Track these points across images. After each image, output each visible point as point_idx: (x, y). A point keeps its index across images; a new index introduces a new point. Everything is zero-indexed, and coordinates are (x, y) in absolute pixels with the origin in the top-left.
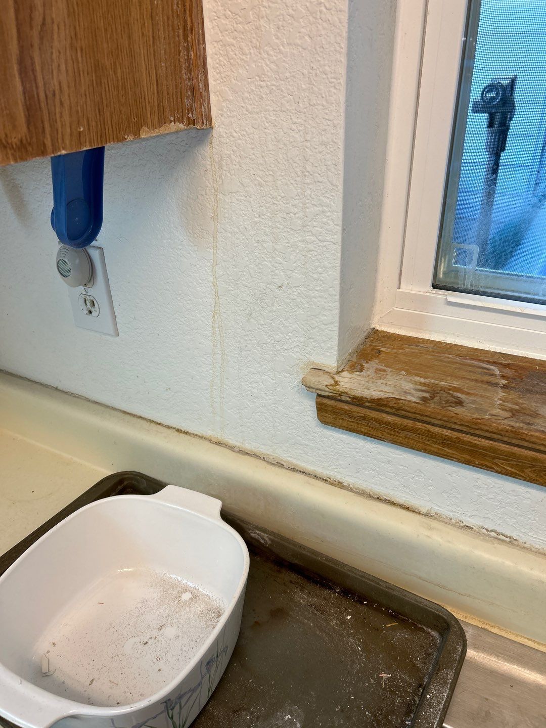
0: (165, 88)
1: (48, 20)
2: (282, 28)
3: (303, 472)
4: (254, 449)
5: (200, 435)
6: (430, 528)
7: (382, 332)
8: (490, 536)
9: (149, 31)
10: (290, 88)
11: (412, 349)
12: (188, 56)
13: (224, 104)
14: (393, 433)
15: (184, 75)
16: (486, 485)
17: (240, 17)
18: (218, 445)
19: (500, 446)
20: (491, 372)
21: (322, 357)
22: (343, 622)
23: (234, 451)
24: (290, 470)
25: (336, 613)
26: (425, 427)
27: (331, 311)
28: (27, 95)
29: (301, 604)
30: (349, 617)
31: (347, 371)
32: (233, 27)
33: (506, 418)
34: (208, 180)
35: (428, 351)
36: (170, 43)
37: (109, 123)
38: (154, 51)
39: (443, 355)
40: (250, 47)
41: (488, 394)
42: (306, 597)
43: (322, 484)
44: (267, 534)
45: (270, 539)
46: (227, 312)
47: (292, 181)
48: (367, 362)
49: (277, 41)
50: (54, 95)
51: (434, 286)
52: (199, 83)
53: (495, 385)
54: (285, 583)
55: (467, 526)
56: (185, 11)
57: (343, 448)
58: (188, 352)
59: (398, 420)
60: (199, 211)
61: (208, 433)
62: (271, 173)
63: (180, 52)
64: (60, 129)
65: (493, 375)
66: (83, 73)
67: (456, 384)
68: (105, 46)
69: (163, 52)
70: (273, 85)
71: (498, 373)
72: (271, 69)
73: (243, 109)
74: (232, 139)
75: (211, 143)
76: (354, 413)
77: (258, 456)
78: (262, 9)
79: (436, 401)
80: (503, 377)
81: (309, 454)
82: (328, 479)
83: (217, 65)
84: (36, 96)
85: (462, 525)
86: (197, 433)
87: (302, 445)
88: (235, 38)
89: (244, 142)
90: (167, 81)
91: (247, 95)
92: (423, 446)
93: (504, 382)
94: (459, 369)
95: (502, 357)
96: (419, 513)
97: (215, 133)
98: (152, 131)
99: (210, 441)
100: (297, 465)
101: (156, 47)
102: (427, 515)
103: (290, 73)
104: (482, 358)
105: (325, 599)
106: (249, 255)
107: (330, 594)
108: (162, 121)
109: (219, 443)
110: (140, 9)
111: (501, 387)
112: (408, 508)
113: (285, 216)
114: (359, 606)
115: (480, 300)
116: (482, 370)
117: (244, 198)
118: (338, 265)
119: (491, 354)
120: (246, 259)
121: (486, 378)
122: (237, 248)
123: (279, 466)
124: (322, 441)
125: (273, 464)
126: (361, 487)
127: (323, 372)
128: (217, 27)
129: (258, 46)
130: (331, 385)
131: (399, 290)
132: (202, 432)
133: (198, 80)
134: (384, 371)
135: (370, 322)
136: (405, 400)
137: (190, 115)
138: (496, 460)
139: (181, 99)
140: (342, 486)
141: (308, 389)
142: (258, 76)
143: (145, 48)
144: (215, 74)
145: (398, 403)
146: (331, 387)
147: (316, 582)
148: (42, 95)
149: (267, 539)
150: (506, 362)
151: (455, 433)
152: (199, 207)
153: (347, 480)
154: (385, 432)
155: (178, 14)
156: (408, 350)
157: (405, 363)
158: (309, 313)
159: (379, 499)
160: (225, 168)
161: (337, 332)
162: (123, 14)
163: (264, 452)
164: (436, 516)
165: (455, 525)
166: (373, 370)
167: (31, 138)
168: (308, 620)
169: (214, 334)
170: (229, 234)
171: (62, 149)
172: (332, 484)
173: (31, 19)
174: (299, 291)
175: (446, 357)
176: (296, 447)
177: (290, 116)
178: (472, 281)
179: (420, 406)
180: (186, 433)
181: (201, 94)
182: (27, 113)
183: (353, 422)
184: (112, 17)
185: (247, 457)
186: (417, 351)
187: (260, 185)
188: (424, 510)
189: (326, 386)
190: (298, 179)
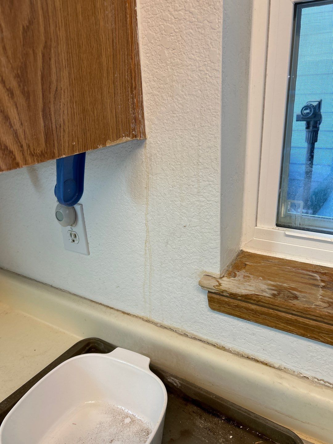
0: (120, 119)
1: (59, 88)
2: (185, 86)
3: (200, 340)
4: (170, 325)
5: (137, 315)
6: (281, 378)
7: (247, 252)
8: (320, 384)
9: (112, 90)
10: (190, 118)
11: (266, 263)
12: (133, 101)
13: (153, 126)
14: (255, 316)
15: (131, 111)
16: (315, 350)
17: (162, 81)
18: (147, 322)
19: (322, 325)
20: (315, 278)
21: (211, 268)
22: (227, 440)
23: (157, 326)
24: (192, 338)
25: (222, 433)
26: (275, 312)
27: (215, 241)
28: (46, 128)
29: (200, 427)
30: (231, 437)
31: (226, 277)
32: (158, 86)
33: (325, 308)
34: (144, 167)
35: (275, 264)
36: (123, 96)
37: (89, 139)
38: (115, 100)
39: (285, 267)
40: (168, 96)
41: (313, 292)
42: (203, 423)
43: (212, 348)
44: (178, 379)
45: (180, 383)
46: (154, 241)
47: (191, 168)
48: (238, 271)
49: (182, 93)
50: (60, 127)
51: (278, 225)
52: (139, 116)
53: (317, 286)
54: (190, 413)
55: (305, 377)
56: (132, 78)
57: (225, 325)
58: (130, 264)
59: (258, 308)
60: (138, 184)
61: (142, 314)
62: (179, 163)
63: (128, 100)
64: (63, 144)
65: (316, 280)
66: (77, 114)
67: (293, 285)
68: (89, 99)
69: (119, 100)
70: (180, 116)
71: (319, 278)
72: (179, 107)
73: (163, 128)
74: (157, 144)
75: (145, 147)
76: (231, 303)
77: (172, 330)
78: (174, 77)
79: (281, 296)
80: (322, 281)
81: (203, 329)
82: (216, 345)
83: (149, 106)
84: (51, 127)
85: (302, 376)
86: (135, 314)
87: (200, 323)
88: (159, 92)
89: (164, 146)
90: (121, 115)
91: (166, 121)
92: (274, 324)
93: (323, 284)
94: (294, 276)
95: (321, 268)
96: (274, 367)
97: (147, 141)
98: (113, 142)
99: (143, 319)
100: (196, 336)
101: (115, 98)
102: (279, 369)
103: (190, 109)
104: (309, 269)
105: (215, 424)
106: (167, 208)
107: (219, 421)
108: (118, 137)
109: (148, 321)
110: (108, 79)
111: (321, 287)
112: (267, 364)
113: (187, 187)
114: (237, 429)
115: (305, 234)
116: (309, 276)
117: (164, 177)
118: (219, 214)
119: (314, 266)
120: (165, 211)
121: (311, 282)
122: (160, 204)
123: (185, 336)
124: (212, 321)
125: (182, 335)
126: (237, 350)
127: (212, 277)
128: (149, 86)
129: (172, 96)
130: (217, 286)
131: (256, 227)
132: (138, 314)
133: (138, 114)
134: (249, 277)
135: (239, 246)
136: (262, 296)
137: (134, 132)
138: (321, 334)
139: (129, 124)
140: (225, 349)
141: (202, 288)
142: (172, 111)
143: (110, 99)
144: (148, 110)
145: (258, 298)
146: (217, 287)
147: (209, 413)
148: (54, 127)
149: (178, 383)
150: (324, 272)
151: (294, 316)
152: (138, 182)
153: (228, 345)
154: (251, 315)
155: (128, 81)
156: (263, 264)
157: (261, 272)
158: (202, 242)
159: (248, 358)
160: (153, 161)
161: (219, 254)
162: (98, 83)
163: (176, 327)
164: (284, 370)
165: (297, 376)
166: (242, 276)
167: (47, 150)
168: (205, 438)
169: (146, 254)
170: (155, 197)
171: (63, 155)
172: (218, 348)
173: (50, 88)
174: (196, 229)
175: (286, 268)
176: (196, 324)
177: (190, 132)
178: (300, 222)
179: (271, 300)
180: (128, 314)
181: (140, 121)
182: (45, 137)
183: (231, 309)
184: (93, 84)
185: (165, 330)
186: (269, 264)
187: (173, 170)
188: (277, 366)
189: (214, 286)
190: (194, 166)
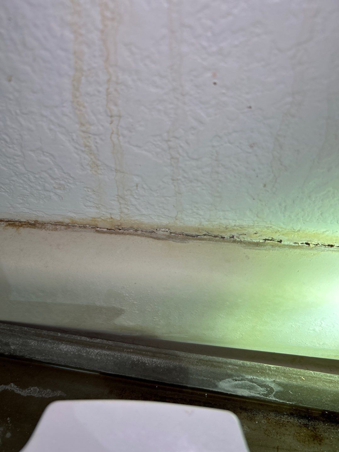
5: (67, 221)
23: (158, 239)
77: (216, 236)
86: (60, 219)
99: (95, 229)
109: (117, 230)
123: (272, 246)
180: (34, 225)
185: (192, 243)
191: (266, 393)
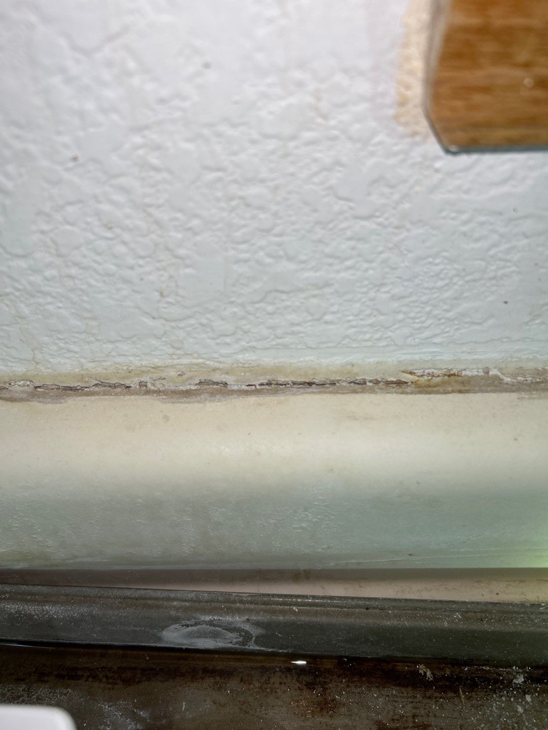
23: (12, 400)
77: (115, 386)
100: (278, 369)
123: (212, 394)
125: (187, 394)
172: (426, 388)
185: (72, 402)
191: (241, 640)
